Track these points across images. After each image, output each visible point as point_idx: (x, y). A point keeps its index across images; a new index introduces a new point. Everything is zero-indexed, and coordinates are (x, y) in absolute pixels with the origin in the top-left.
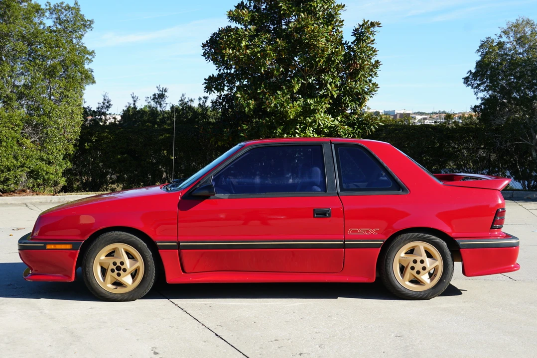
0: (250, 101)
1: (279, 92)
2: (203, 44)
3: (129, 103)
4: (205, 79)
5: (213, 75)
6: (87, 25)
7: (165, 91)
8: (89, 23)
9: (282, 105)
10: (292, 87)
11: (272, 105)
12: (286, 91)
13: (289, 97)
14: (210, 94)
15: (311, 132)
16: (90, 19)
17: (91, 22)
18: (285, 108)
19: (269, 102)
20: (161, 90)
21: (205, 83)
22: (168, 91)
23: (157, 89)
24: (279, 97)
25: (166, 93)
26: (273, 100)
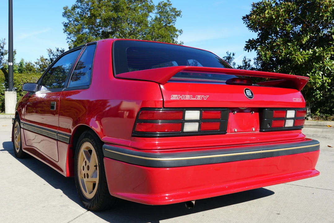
0: (267, 52)
1: (289, 44)
2: (243, 17)
4: (246, 42)
5: (253, 39)
6: (178, 14)
7: (233, 55)
8: (178, 13)
9: (290, 53)
11: (283, 54)
12: (296, 43)
14: (248, 51)
15: (321, 75)
16: (179, 10)
17: (180, 12)
18: (293, 55)
19: (280, 52)
20: (230, 54)
21: (246, 45)
22: (235, 55)
23: (226, 54)
24: (289, 47)
25: (234, 56)
26: (283, 49)
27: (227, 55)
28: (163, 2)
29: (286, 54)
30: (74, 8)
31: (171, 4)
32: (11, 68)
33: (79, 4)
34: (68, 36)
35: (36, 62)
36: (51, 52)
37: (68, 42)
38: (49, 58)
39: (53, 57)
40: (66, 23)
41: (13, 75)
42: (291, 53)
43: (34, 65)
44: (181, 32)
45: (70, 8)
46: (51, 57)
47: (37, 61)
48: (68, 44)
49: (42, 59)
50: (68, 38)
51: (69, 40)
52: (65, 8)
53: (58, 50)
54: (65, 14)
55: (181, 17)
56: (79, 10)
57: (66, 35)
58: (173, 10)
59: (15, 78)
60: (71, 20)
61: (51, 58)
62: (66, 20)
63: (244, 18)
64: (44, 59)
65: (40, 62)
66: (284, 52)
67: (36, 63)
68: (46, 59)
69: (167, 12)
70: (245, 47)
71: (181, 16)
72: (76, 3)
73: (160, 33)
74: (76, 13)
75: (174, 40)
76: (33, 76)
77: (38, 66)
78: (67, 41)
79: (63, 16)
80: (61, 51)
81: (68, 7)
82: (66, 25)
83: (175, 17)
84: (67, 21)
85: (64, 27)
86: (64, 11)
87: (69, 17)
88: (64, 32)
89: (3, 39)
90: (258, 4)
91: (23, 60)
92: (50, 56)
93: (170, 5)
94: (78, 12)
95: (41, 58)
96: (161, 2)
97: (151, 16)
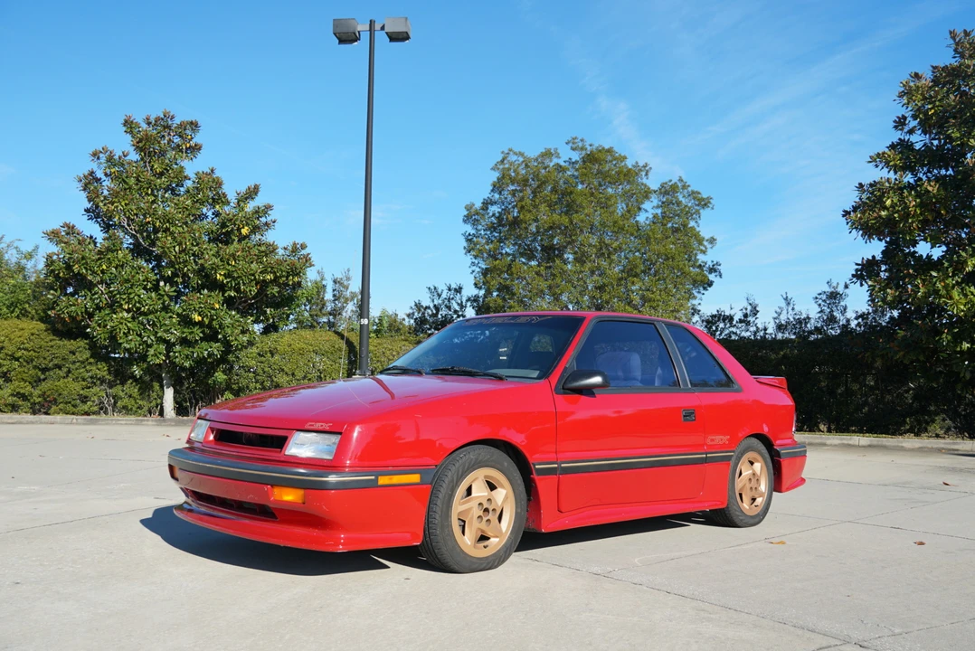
0: (888, 290)
1: (935, 273)
2: (844, 211)
3: (780, 308)
4: (857, 264)
6: (704, 203)
9: (936, 292)
10: (962, 264)
11: (920, 294)
12: (949, 269)
13: (959, 280)
16: (706, 197)
17: (710, 198)
18: (941, 297)
19: (912, 291)
21: (857, 270)
24: (934, 280)
25: (847, 290)
26: (920, 286)
27: (828, 289)
28: (671, 181)
29: (927, 295)
30: (487, 204)
31: (689, 186)
32: (365, 328)
33: (497, 196)
34: (474, 260)
35: (408, 313)
36: (434, 291)
37: (473, 271)
38: (432, 306)
39: (440, 302)
40: (469, 234)
41: (368, 342)
42: (938, 294)
43: (404, 319)
44: (712, 241)
45: (478, 205)
46: (436, 302)
47: (411, 311)
48: (472, 276)
49: (418, 306)
50: (473, 264)
51: (474, 268)
52: (469, 208)
53: (450, 290)
54: (467, 219)
55: (713, 208)
56: (495, 209)
57: (469, 259)
58: (694, 195)
59: (371, 348)
60: (480, 227)
61: (435, 305)
62: (469, 229)
63: (846, 213)
64: (422, 306)
65: (416, 314)
66: (921, 291)
67: (408, 316)
68: (428, 308)
69: (679, 203)
70: (853, 276)
71: (711, 206)
72: (490, 196)
73: (662, 250)
74: (491, 214)
75: (696, 260)
76: (404, 343)
77: (412, 321)
78: (470, 270)
79: (465, 221)
80: (455, 289)
81: (474, 205)
82: (470, 237)
83: (698, 212)
84: (473, 232)
85: (465, 244)
86: (466, 213)
87: (475, 223)
88: (466, 254)
89: (346, 270)
90: (871, 185)
91: (384, 311)
92: (433, 301)
93: (685, 187)
94: (494, 215)
95: (416, 305)
96: (666, 183)
97: (646, 211)
